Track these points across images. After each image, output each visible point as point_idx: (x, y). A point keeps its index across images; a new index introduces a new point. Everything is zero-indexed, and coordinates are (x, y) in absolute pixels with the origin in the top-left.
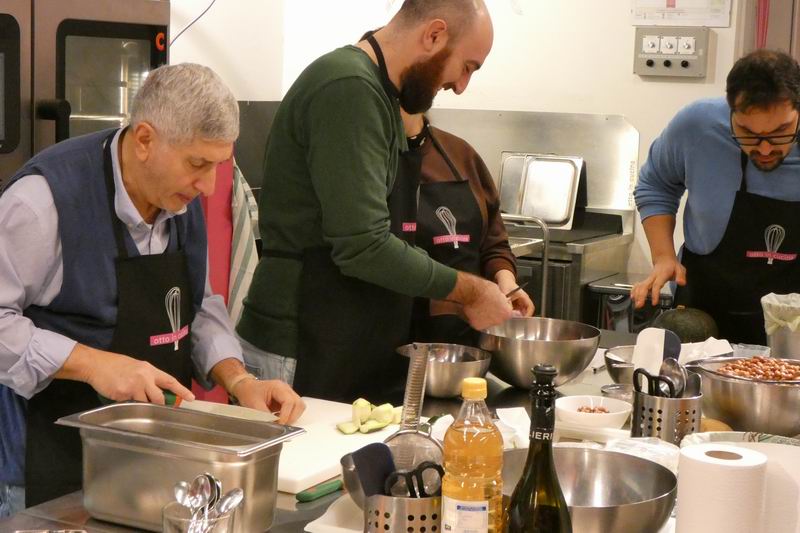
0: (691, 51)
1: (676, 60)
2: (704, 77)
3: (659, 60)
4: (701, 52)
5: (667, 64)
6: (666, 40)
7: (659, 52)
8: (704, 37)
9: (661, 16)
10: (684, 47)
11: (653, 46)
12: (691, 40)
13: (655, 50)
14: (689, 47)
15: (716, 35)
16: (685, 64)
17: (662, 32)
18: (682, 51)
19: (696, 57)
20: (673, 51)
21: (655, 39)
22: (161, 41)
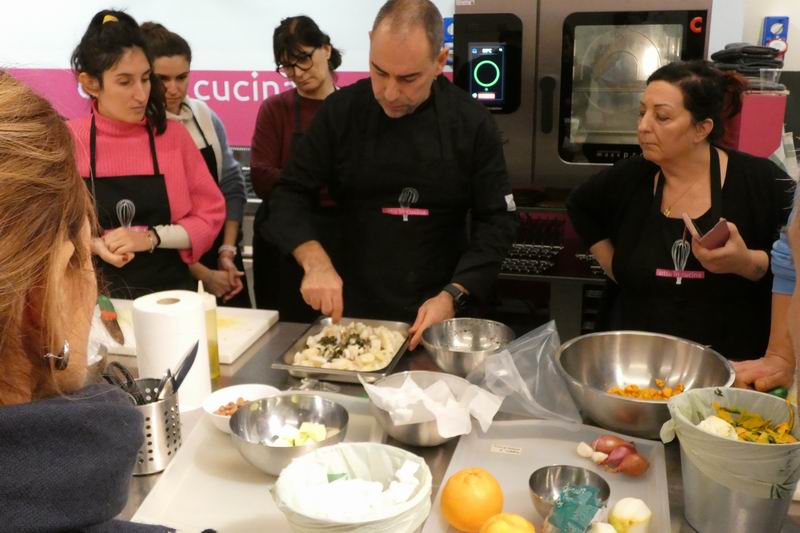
22: (698, 24)
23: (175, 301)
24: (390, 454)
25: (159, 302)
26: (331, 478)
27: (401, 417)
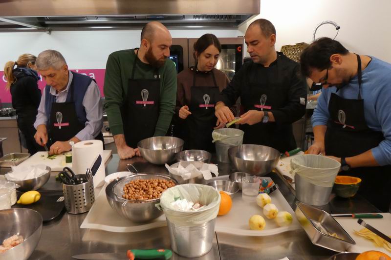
22: (240, 49)
23: (92, 143)
24: (197, 187)
25: (85, 144)
26: (176, 199)
27: (187, 177)
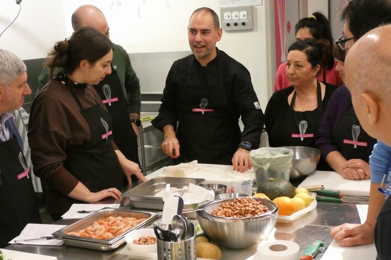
0: (246, 17)
1: (240, 22)
2: (253, 29)
3: (232, 23)
4: (250, 18)
5: (236, 24)
6: (234, 14)
7: (232, 19)
8: (251, 10)
9: (231, 2)
10: (242, 16)
11: (229, 17)
12: (245, 13)
13: (230, 18)
14: (244, 16)
15: (256, 9)
16: (244, 24)
17: (232, 10)
18: (242, 18)
19: (248, 20)
20: (237, 18)
21: (229, 13)
